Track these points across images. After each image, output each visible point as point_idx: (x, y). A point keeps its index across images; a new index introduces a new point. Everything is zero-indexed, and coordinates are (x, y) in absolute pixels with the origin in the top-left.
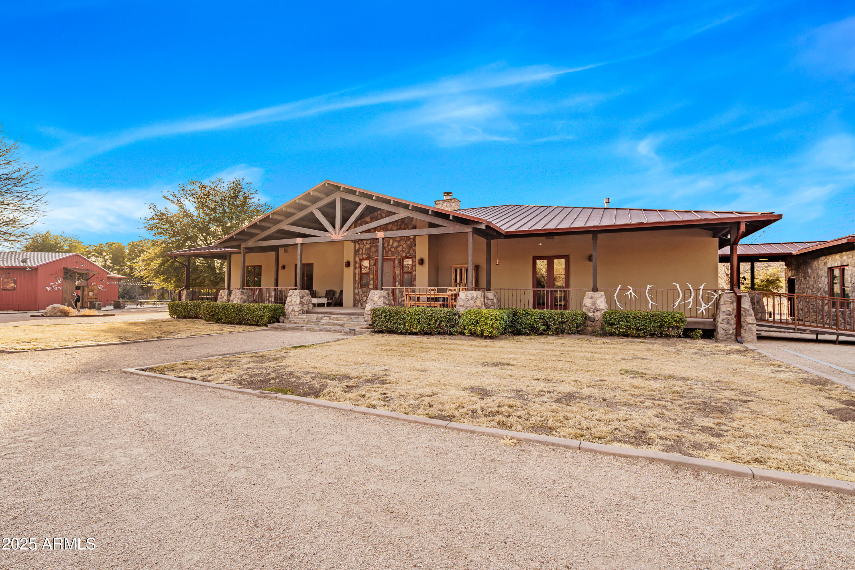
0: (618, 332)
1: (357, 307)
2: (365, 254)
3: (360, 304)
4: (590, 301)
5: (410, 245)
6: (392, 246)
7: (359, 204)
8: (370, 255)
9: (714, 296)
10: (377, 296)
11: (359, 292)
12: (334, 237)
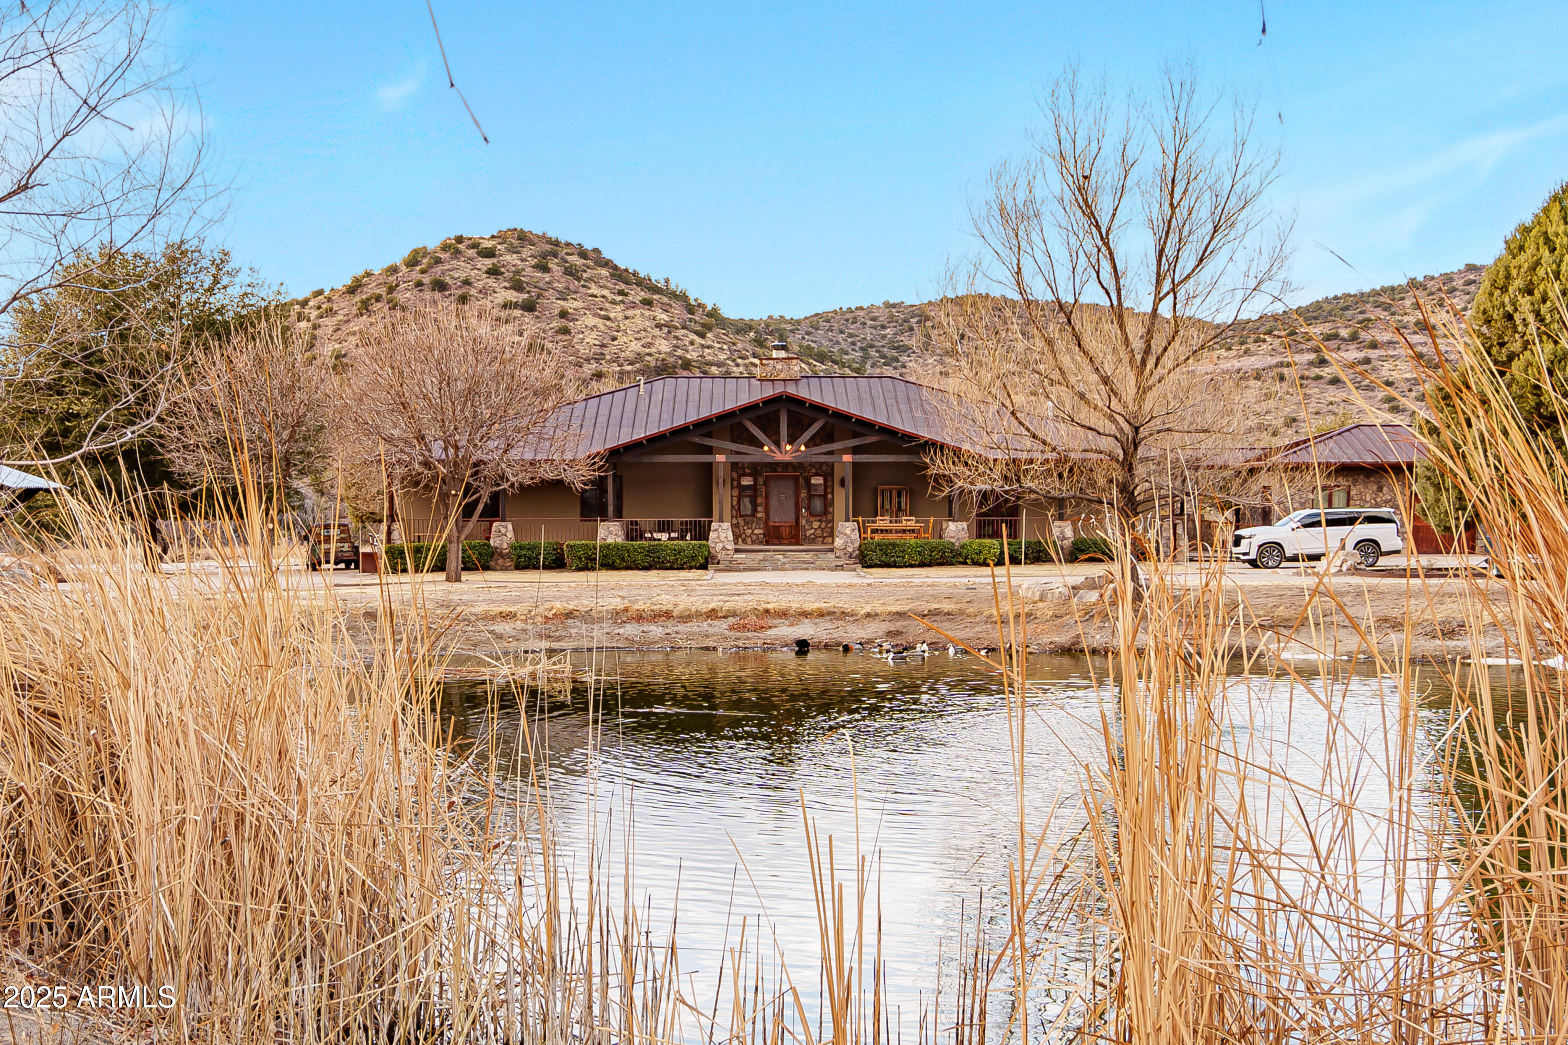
2: (748, 468)
3: (740, 540)
4: (1058, 530)
7: (815, 421)
8: (757, 469)
10: (852, 529)
11: (738, 523)
12: (779, 457)
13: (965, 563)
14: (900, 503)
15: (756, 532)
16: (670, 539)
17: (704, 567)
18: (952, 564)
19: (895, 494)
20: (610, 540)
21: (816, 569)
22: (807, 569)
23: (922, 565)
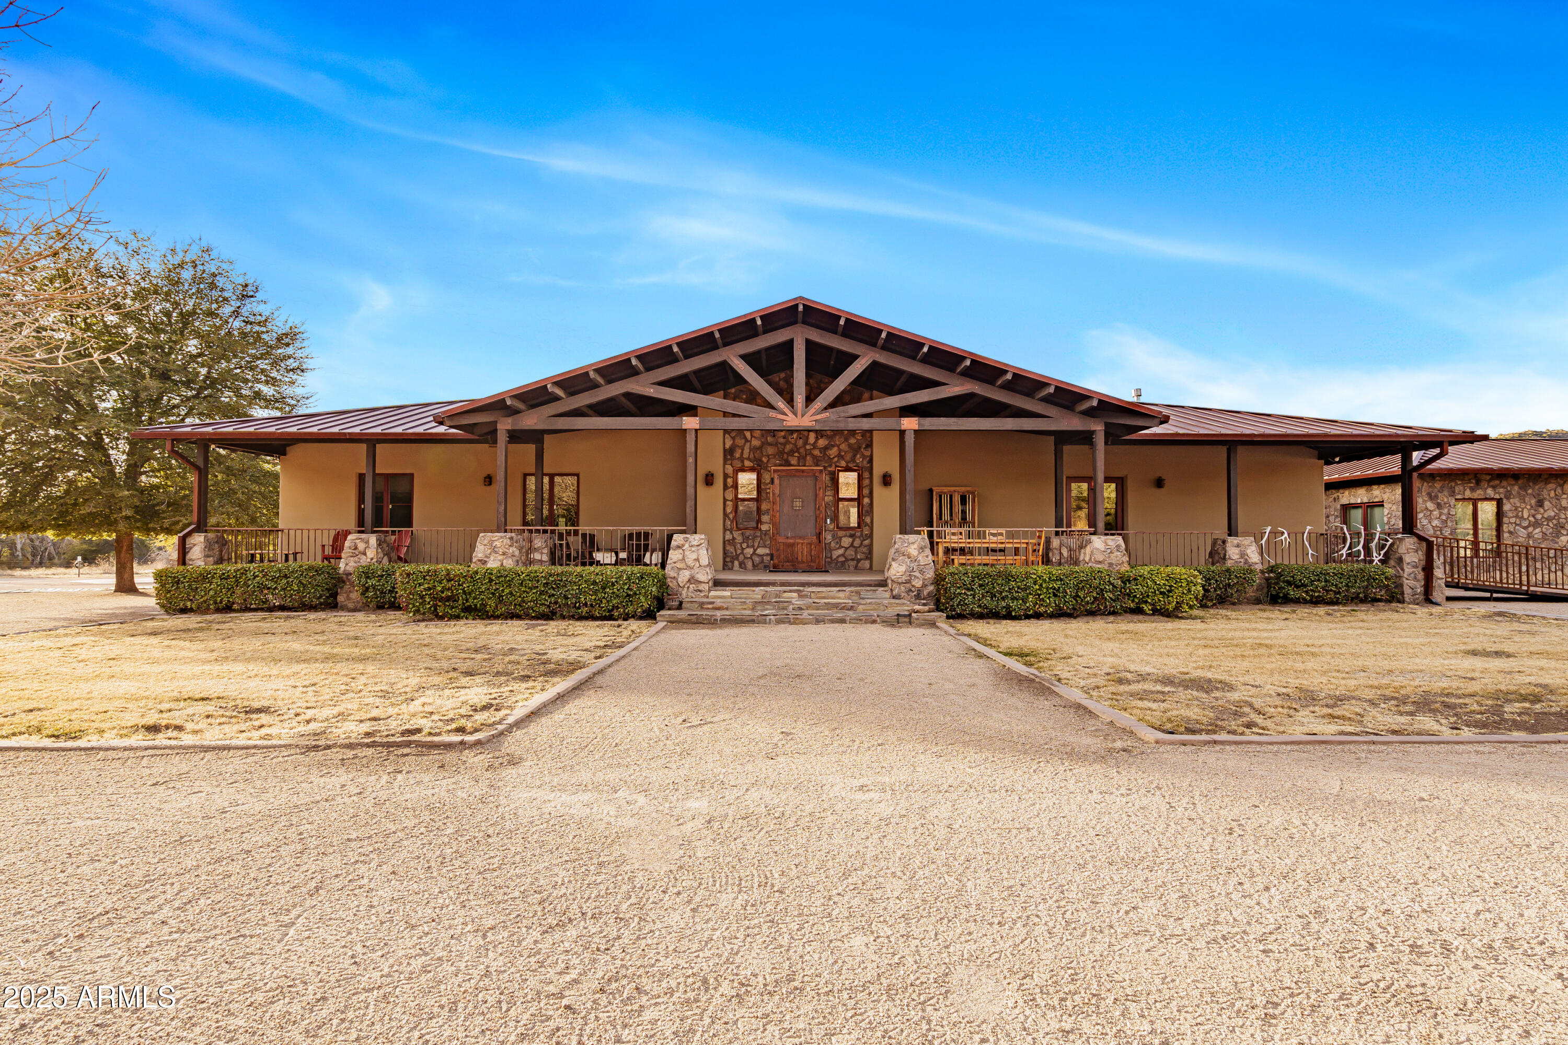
0: (1308, 598)
1: (732, 569)
2: (748, 459)
3: (736, 563)
4: (1237, 551)
5: (856, 446)
6: (814, 445)
7: (854, 358)
8: (761, 461)
9: (1387, 541)
10: (915, 546)
11: (734, 539)
12: (792, 421)
13: (1138, 611)
14: (964, 512)
15: (760, 551)
16: (618, 562)
17: (649, 615)
18: (1114, 613)
19: (957, 499)
20: (493, 564)
21: (858, 620)
22: (842, 621)
23: (1059, 614)
